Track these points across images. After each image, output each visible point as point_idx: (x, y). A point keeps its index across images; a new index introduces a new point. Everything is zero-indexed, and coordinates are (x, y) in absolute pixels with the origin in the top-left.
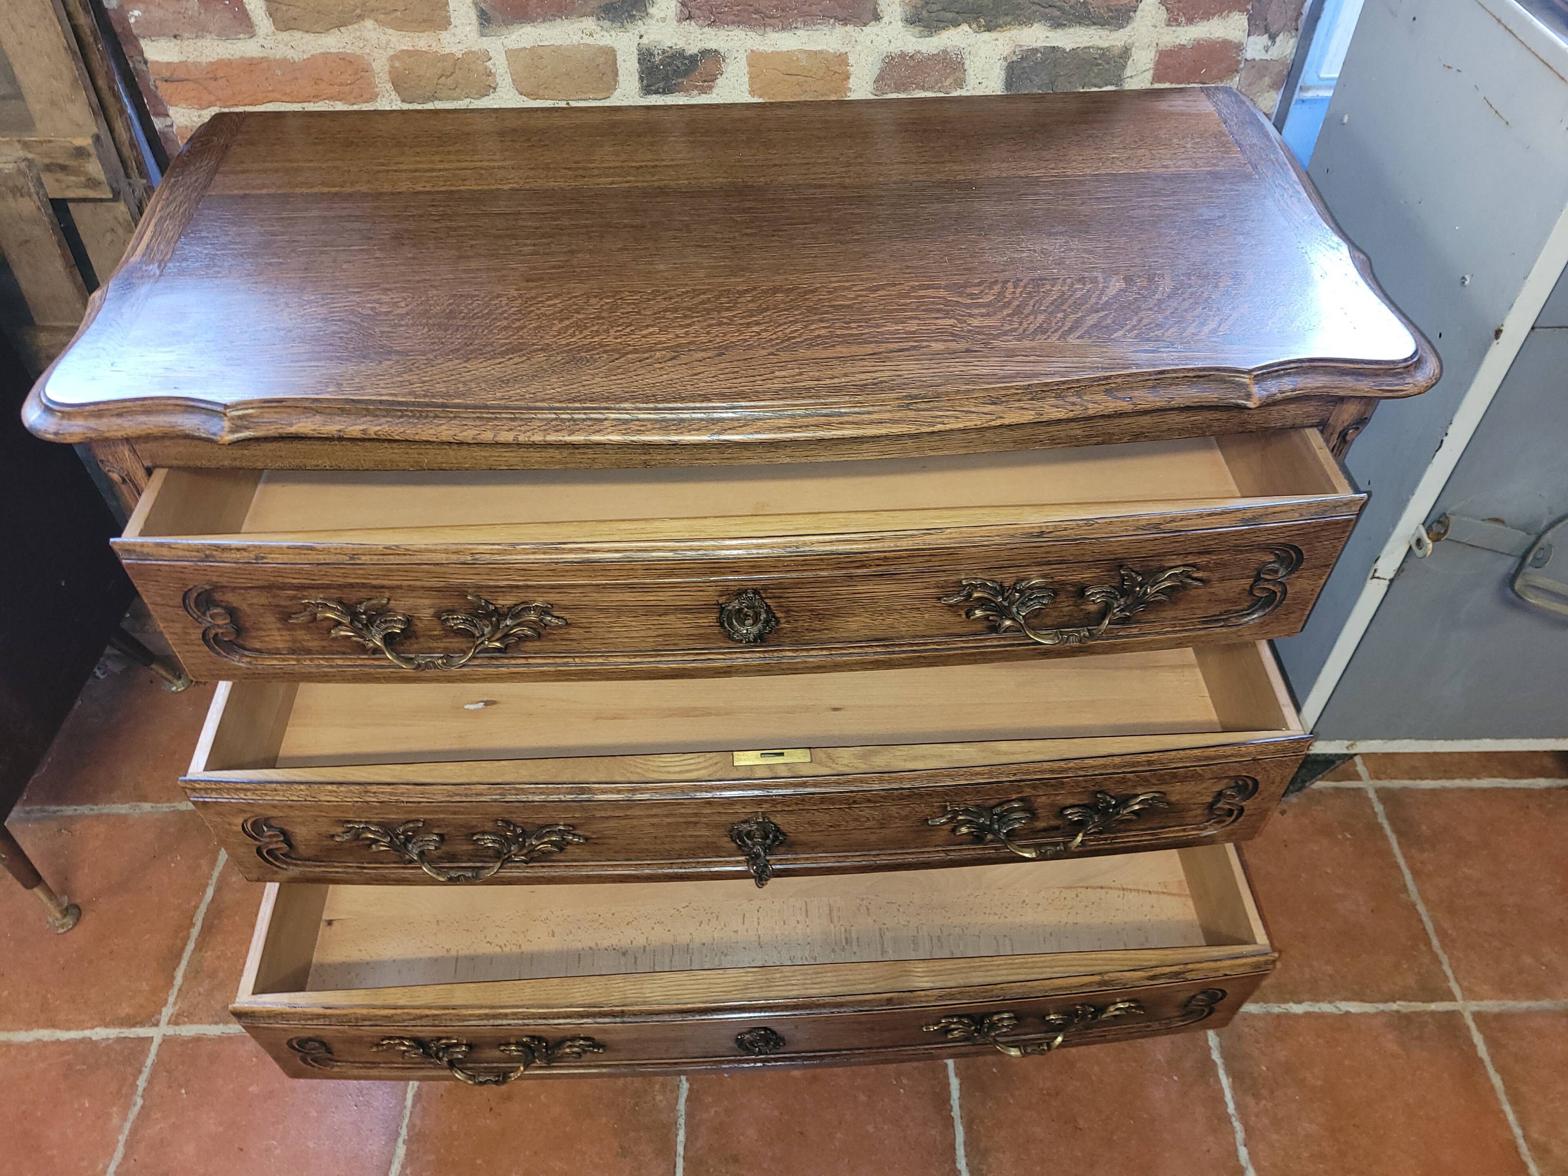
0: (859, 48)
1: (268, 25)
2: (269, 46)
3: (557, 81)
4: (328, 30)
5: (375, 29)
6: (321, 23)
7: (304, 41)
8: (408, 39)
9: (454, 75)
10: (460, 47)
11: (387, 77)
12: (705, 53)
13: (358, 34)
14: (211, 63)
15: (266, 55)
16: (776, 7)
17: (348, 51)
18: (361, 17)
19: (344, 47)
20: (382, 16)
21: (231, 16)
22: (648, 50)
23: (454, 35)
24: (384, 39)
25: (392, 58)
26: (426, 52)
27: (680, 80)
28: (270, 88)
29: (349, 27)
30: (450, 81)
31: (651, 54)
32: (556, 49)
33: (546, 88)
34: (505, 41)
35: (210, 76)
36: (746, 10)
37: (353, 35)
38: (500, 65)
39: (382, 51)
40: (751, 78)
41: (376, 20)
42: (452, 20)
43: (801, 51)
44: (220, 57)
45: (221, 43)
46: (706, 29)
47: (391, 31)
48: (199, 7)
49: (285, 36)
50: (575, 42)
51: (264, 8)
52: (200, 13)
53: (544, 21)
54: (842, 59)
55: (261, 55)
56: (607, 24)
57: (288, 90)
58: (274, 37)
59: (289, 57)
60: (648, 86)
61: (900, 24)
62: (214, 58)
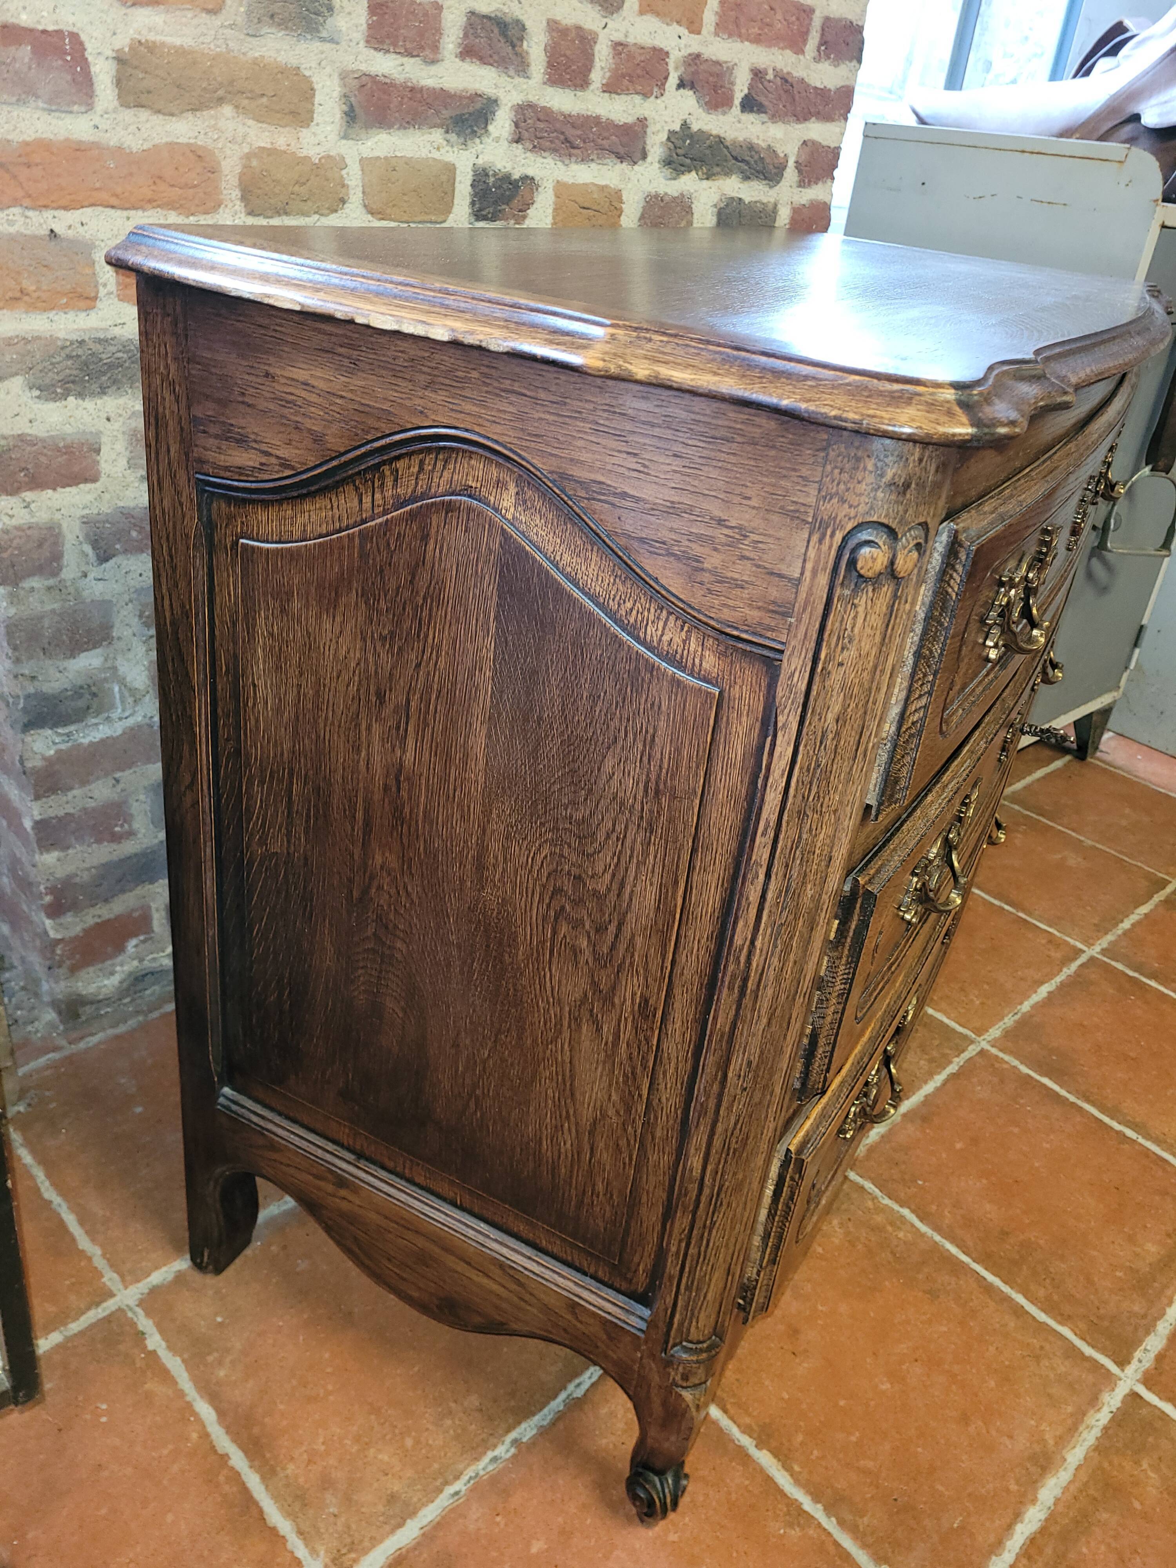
0: (630, 186)
1: (111, 98)
2: (105, 127)
3: (406, 198)
4: (182, 112)
5: (233, 118)
6: (178, 102)
7: (148, 125)
8: (267, 134)
9: (309, 184)
10: (318, 149)
11: (235, 181)
12: (526, 178)
13: (213, 122)
14: (26, 144)
15: (97, 140)
16: (579, 137)
17: (199, 143)
18: (221, 101)
19: (196, 138)
20: (246, 102)
21: (69, 77)
22: (484, 170)
23: (315, 134)
24: (241, 130)
25: (248, 157)
26: (285, 152)
27: (504, 207)
28: (98, 185)
29: (205, 113)
30: (303, 190)
31: (487, 175)
32: (408, 161)
33: (394, 206)
34: (361, 147)
35: (22, 160)
36: (557, 138)
37: (207, 123)
38: (353, 177)
39: (236, 147)
40: (555, 210)
41: (237, 107)
42: (315, 116)
43: (593, 183)
44: (38, 135)
45: (45, 116)
46: (529, 154)
47: (251, 122)
48: (31, 59)
49: (128, 115)
50: (424, 155)
51: (114, 73)
52: (30, 68)
53: (399, 129)
54: (617, 195)
55: (92, 139)
56: (453, 137)
57: (119, 190)
58: (114, 116)
59: (125, 146)
60: (480, 210)
61: (657, 165)
62: (29, 135)
